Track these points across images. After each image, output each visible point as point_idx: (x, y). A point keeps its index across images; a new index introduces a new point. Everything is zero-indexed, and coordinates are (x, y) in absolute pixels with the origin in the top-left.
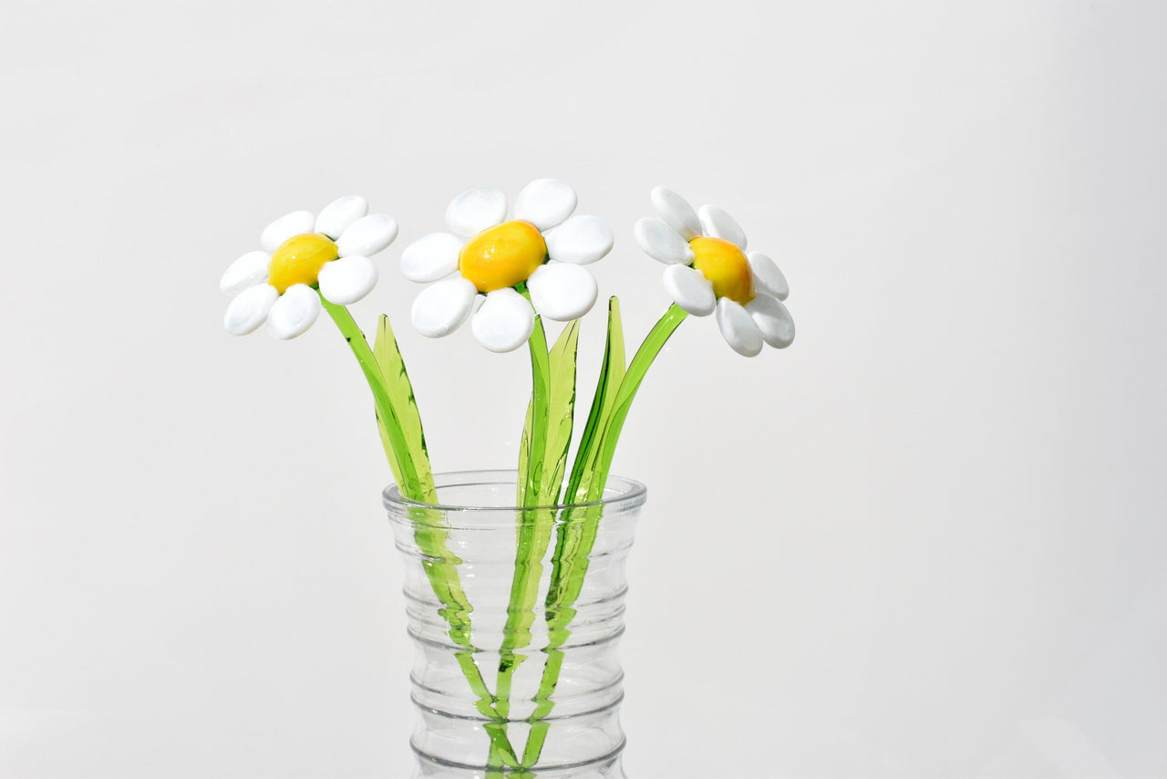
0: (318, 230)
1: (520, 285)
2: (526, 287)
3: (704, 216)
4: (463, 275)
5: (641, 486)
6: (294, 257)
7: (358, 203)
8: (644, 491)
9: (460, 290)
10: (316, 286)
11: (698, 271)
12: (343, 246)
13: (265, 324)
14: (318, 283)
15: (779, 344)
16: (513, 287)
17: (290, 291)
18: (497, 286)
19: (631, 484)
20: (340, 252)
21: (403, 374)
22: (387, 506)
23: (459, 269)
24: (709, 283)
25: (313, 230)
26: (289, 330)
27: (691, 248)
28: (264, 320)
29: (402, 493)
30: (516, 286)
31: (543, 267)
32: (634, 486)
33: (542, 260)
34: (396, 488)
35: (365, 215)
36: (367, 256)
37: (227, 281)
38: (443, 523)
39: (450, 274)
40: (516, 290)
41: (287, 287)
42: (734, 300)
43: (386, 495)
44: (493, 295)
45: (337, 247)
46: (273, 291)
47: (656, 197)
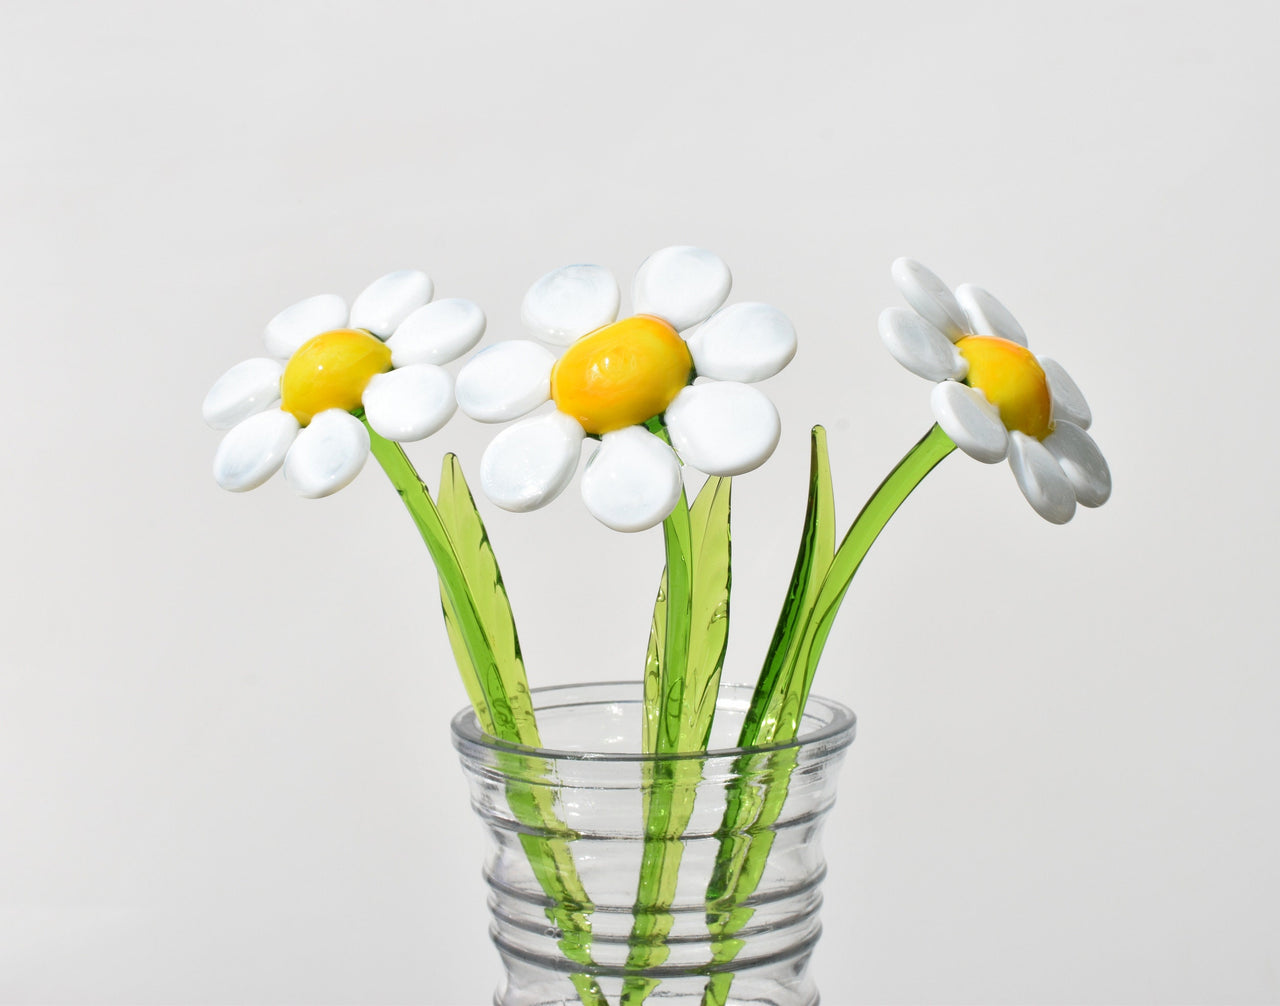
0: (354, 325)
1: (654, 419)
2: (663, 423)
3: (967, 302)
4: (561, 409)
5: (849, 715)
6: (320, 368)
7: (417, 282)
9: (556, 432)
10: (358, 411)
11: (976, 389)
12: (398, 348)
13: (280, 470)
14: (363, 408)
15: (1094, 500)
16: (643, 425)
17: (317, 421)
18: (620, 422)
20: (395, 358)
21: (485, 544)
22: (461, 750)
23: (552, 398)
24: (996, 409)
25: (347, 323)
26: (321, 482)
27: (961, 354)
28: (278, 466)
29: (482, 723)
30: (647, 423)
31: (688, 390)
33: (686, 379)
34: (471, 716)
35: (430, 300)
36: (440, 365)
37: (216, 404)
38: (551, 778)
39: (538, 406)
40: (648, 429)
41: (312, 414)
42: (1029, 434)
43: (457, 730)
44: (611, 439)
45: (390, 352)
46: (288, 420)
47: (900, 272)
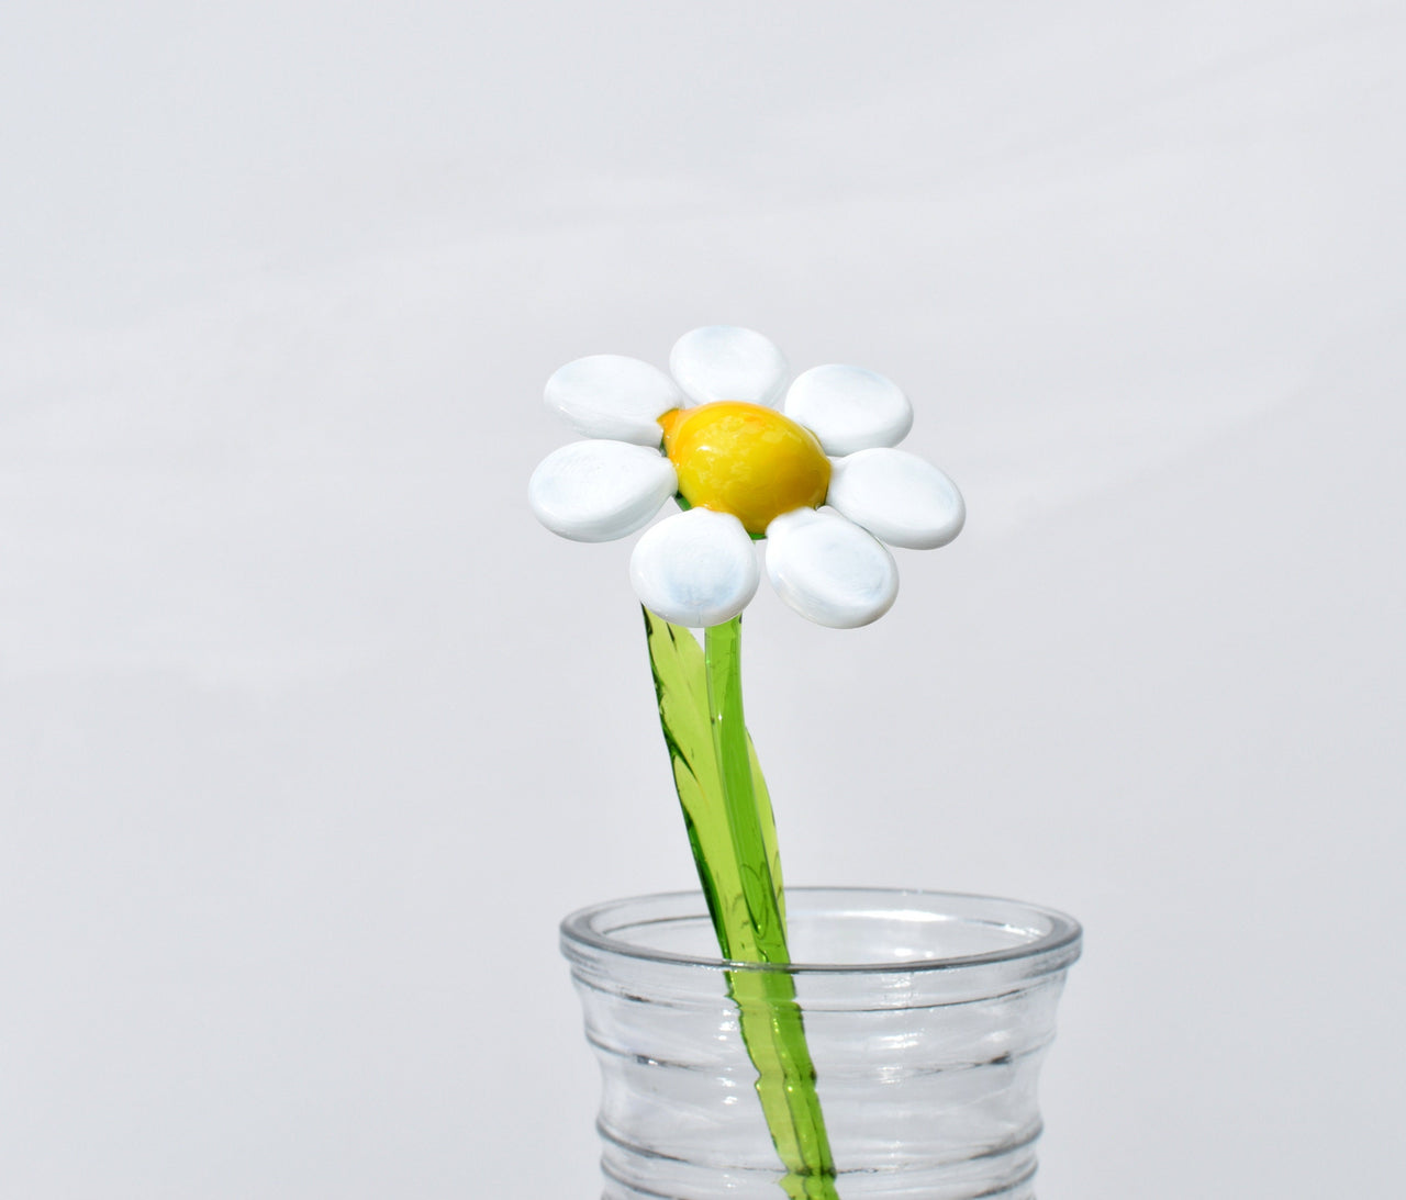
5: (1071, 924)
8: (1075, 936)
19: (1051, 919)
22: (569, 954)
32: (1057, 923)
43: (567, 931)
